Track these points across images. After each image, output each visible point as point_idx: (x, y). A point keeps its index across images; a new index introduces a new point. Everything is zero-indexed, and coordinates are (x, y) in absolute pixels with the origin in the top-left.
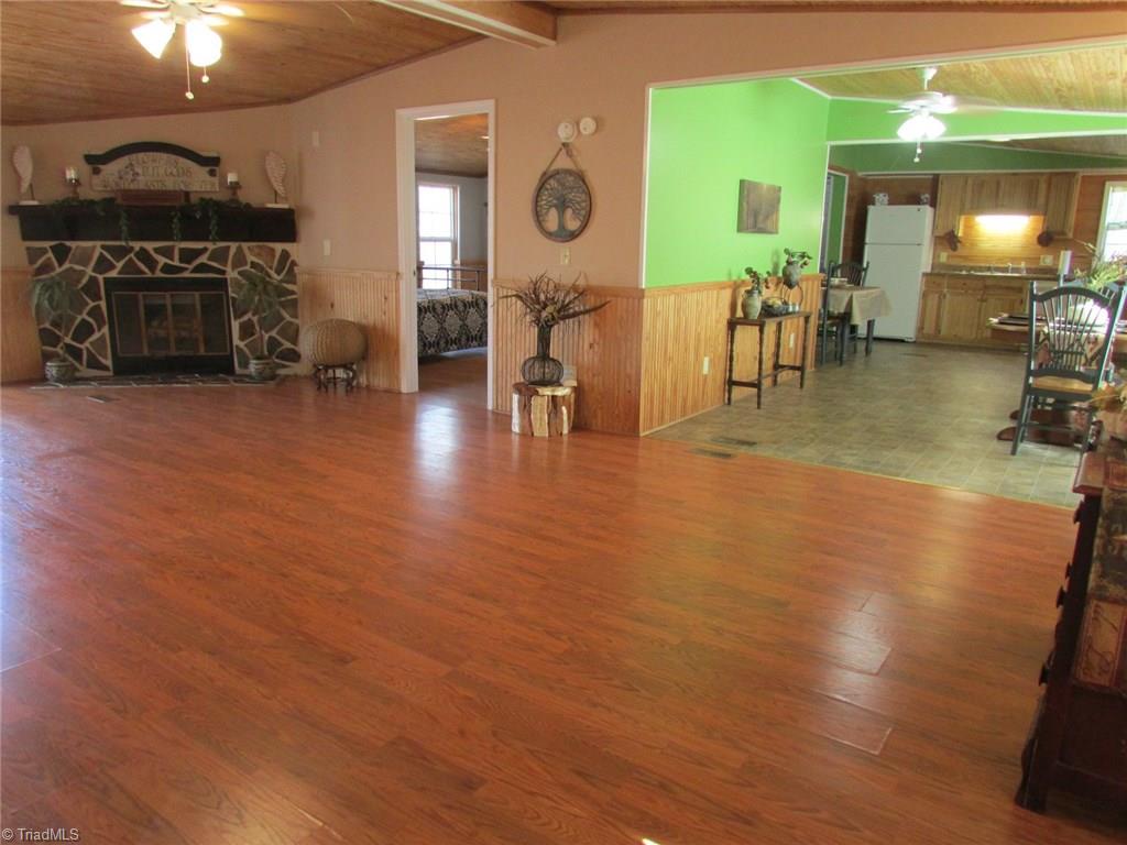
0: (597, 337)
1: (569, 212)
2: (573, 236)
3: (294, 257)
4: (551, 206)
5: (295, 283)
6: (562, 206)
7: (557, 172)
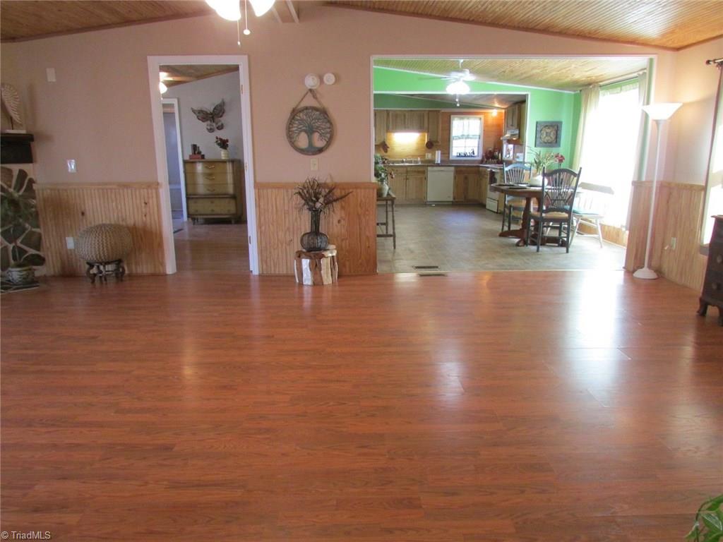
0: (343, 215)
1: (316, 135)
2: (320, 150)
3: (31, 175)
4: (301, 131)
5: (34, 198)
6: (310, 131)
7: (307, 108)
